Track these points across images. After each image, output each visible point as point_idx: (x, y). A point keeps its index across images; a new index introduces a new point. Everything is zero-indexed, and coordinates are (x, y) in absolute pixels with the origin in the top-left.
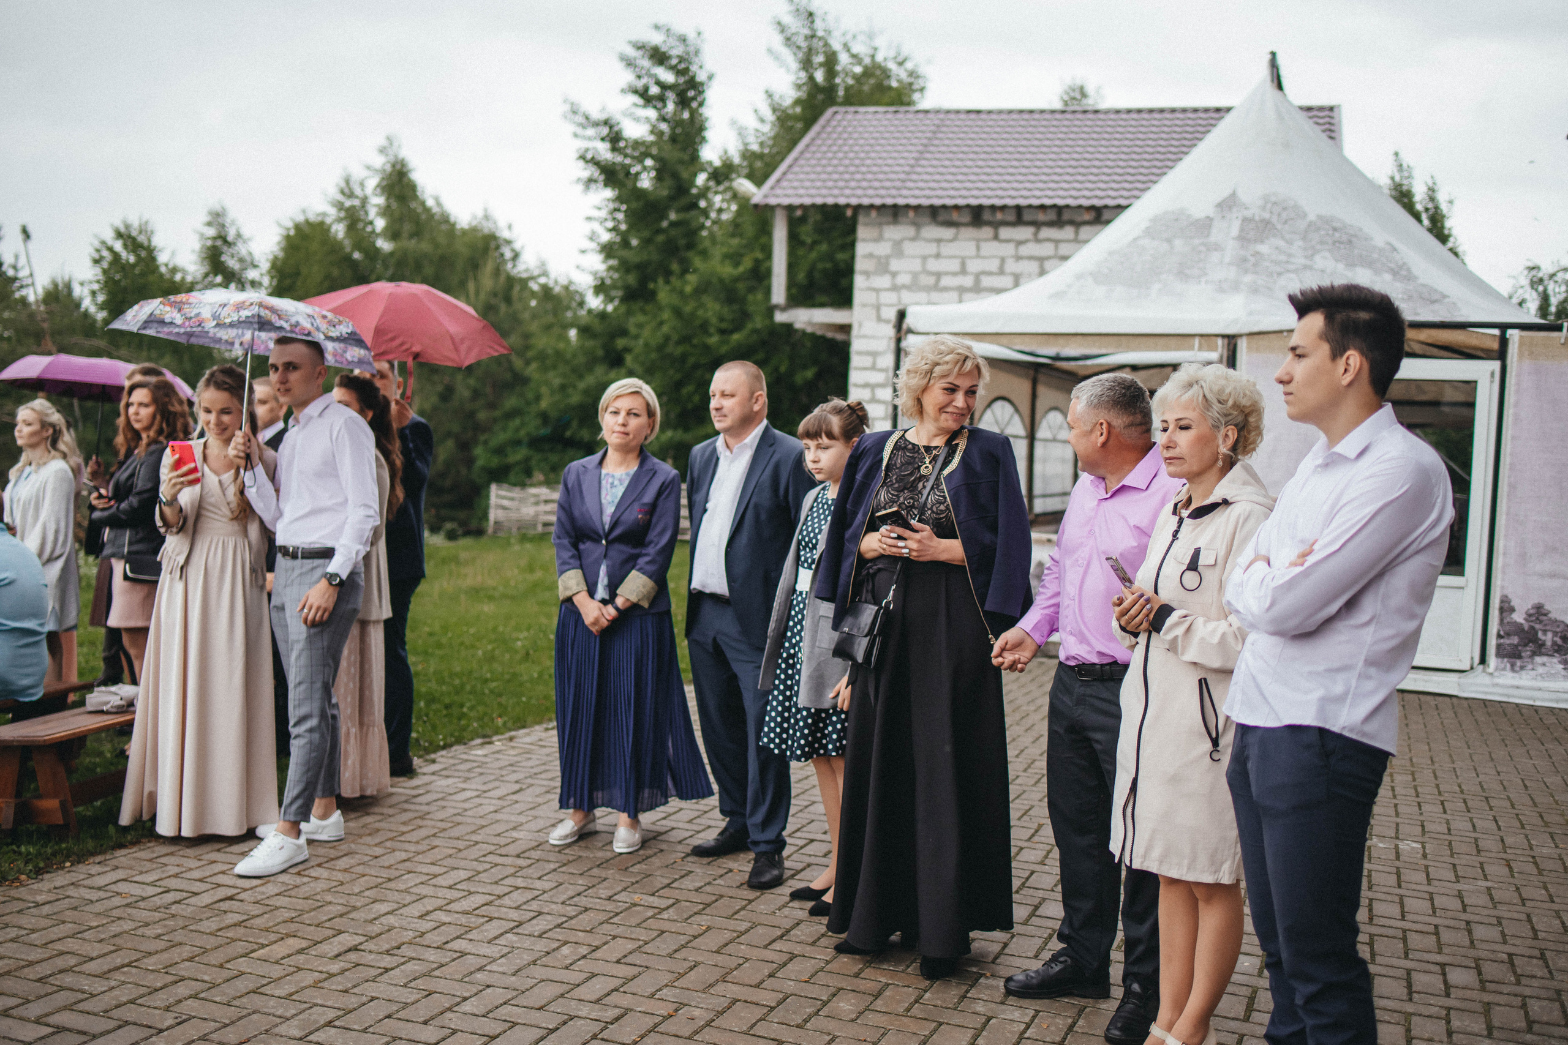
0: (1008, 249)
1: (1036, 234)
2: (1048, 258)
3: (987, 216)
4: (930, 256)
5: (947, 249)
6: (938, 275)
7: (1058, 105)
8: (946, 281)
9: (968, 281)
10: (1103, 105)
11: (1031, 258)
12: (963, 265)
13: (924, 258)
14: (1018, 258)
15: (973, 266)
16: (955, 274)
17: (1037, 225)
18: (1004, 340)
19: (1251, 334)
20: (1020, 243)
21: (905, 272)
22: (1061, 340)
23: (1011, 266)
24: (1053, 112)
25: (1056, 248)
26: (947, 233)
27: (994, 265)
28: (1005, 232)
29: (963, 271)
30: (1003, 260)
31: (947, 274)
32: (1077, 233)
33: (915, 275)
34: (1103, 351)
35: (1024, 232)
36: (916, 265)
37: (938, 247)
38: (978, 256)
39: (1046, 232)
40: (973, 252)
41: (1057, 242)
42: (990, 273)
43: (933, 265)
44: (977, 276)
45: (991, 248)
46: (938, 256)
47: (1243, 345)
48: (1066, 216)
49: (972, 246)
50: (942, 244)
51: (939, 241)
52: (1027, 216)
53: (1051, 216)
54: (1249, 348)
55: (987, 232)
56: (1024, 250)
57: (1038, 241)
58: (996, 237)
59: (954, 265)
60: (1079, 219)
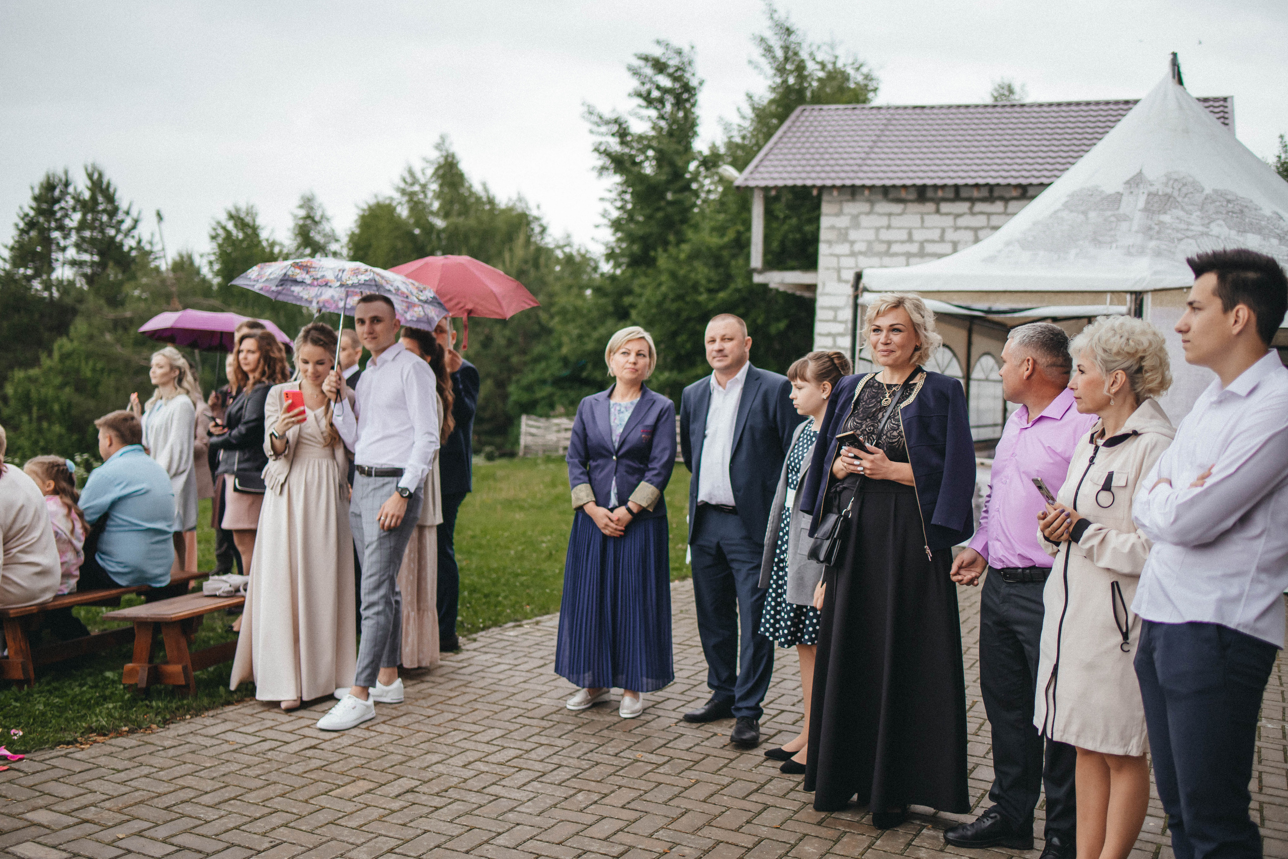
0: (948, 221)
1: (971, 208)
2: (982, 228)
3: (930, 194)
4: (882, 227)
5: (895, 221)
6: (889, 243)
7: (989, 101)
8: (895, 248)
9: (914, 248)
10: (1028, 100)
11: (966, 228)
12: (910, 234)
13: (878, 229)
14: (957, 228)
15: (918, 235)
16: (903, 242)
17: (972, 200)
18: (944, 297)
19: (1155, 291)
20: (957, 216)
21: (863, 241)
22: (992, 296)
23: (950, 235)
24: (986, 106)
25: (989, 219)
26: (897, 208)
27: (936, 234)
28: (945, 207)
29: (910, 240)
30: (943, 231)
31: (896, 242)
32: (1006, 207)
33: (870, 243)
34: (1028, 306)
35: (962, 207)
36: (870, 235)
37: (889, 220)
38: (923, 227)
39: (980, 207)
40: (919, 224)
41: (989, 215)
42: (933, 241)
43: (885, 235)
44: (922, 244)
45: (934, 220)
46: (889, 227)
47: (1148, 300)
48: (996, 193)
49: (918, 217)
50: (892, 218)
51: (890, 215)
52: (964, 193)
53: (985, 193)
54: (1154, 303)
55: (930, 207)
56: (961, 222)
57: (973, 214)
58: (938, 211)
59: (903, 235)
60: (1007, 195)
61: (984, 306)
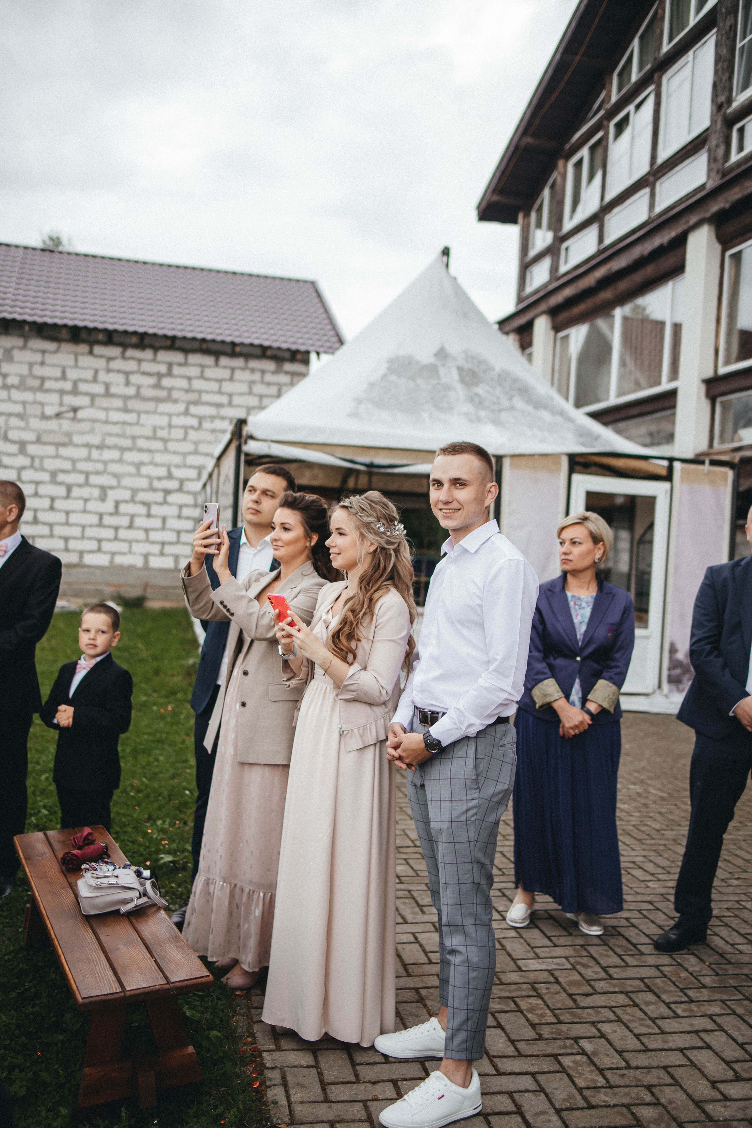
0: (101, 363)
1: (123, 353)
2: (133, 373)
3: (84, 335)
4: (36, 363)
5: (50, 359)
6: (43, 379)
8: (48, 385)
9: (68, 386)
11: (119, 371)
12: (64, 373)
13: (31, 365)
14: (109, 371)
15: (72, 374)
16: (56, 379)
17: (125, 346)
18: (328, 449)
19: (513, 456)
20: (109, 359)
21: (16, 375)
22: (373, 452)
25: (139, 365)
26: (51, 346)
27: (89, 375)
28: (98, 350)
29: (64, 377)
30: (96, 372)
31: (50, 378)
32: (155, 355)
33: (23, 378)
34: (404, 462)
35: (115, 351)
36: (24, 370)
37: (43, 356)
38: (76, 366)
39: (130, 353)
40: (72, 363)
41: (140, 361)
42: (86, 381)
43: (38, 371)
44: (75, 383)
45: (86, 361)
46: (42, 363)
47: (507, 463)
48: (147, 341)
49: (72, 357)
50: (47, 355)
51: (44, 352)
52: (116, 338)
53: (134, 340)
54: (511, 465)
55: (83, 348)
56: (113, 365)
57: (124, 357)
58: (91, 352)
59: (57, 372)
60: (157, 344)
61: (366, 460)
